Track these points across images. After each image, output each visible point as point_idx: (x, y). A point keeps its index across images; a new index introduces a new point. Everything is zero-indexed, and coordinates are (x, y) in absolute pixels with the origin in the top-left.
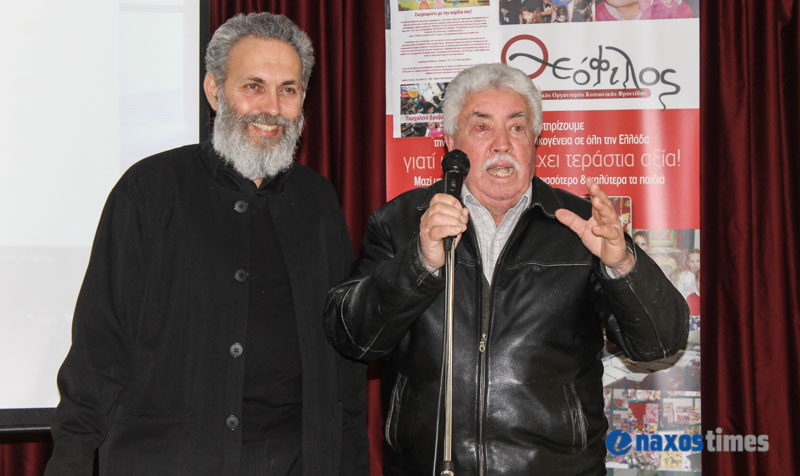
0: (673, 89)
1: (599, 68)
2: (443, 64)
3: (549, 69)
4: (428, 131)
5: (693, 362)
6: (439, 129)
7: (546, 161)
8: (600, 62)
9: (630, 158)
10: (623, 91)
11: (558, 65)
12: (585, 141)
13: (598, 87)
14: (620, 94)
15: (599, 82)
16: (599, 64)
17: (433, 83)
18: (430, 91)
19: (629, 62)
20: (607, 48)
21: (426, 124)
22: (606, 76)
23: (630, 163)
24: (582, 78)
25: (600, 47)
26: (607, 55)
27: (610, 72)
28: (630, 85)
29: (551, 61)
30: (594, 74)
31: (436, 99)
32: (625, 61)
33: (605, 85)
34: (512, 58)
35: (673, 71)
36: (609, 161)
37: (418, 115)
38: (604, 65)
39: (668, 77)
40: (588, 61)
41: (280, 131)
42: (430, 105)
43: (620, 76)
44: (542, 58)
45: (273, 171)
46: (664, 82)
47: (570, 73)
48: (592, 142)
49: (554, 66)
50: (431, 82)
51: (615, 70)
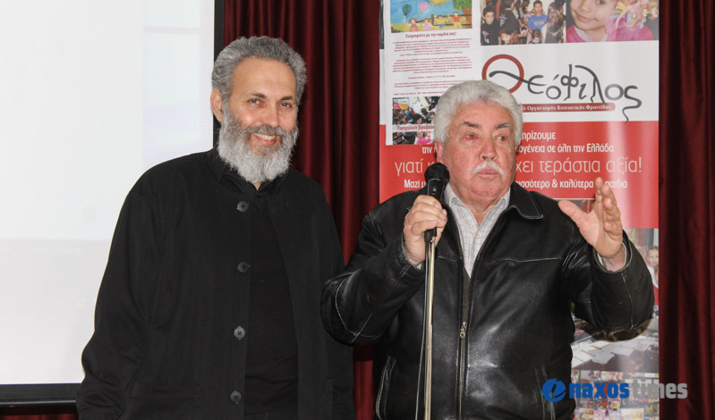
0: (635, 103)
1: (569, 84)
2: (430, 80)
3: (524, 85)
4: (417, 139)
5: (652, 347)
6: (426, 138)
7: (522, 166)
8: (570, 79)
9: (596, 164)
10: (591, 105)
11: (533, 81)
12: (556, 149)
13: (568, 101)
14: (588, 107)
15: (569, 97)
16: (569, 81)
17: (422, 96)
18: (418, 104)
19: (596, 80)
20: (576, 66)
21: (415, 133)
22: (575, 91)
23: (596, 168)
24: (554, 93)
25: (570, 66)
26: (576, 73)
27: (579, 88)
28: (597, 99)
29: (527, 78)
30: (564, 89)
31: (424, 111)
32: (592, 78)
33: (574, 99)
34: (492, 75)
35: (635, 88)
36: (577, 166)
37: (408, 125)
38: (574, 82)
39: (631, 93)
40: (559, 78)
41: (278, 140)
43: (588, 91)
44: (518, 74)
45: (271, 176)
46: (627, 97)
47: (544, 89)
48: (562, 150)
49: (529, 83)
50: (418, 95)
51: (583, 86)
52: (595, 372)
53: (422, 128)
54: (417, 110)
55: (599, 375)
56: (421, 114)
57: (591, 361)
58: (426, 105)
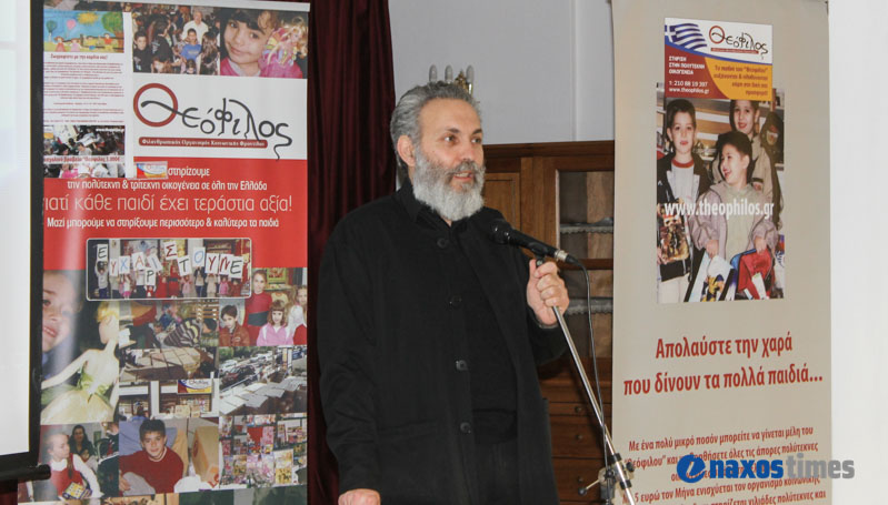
0: (286, 141)
1: (223, 119)
2: (79, 106)
3: (178, 118)
4: (62, 172)
5: (301, 386)
6: (73, 171)
7: (176, 204)
8: (224, 113)
9: (250, 202)
10: (245, 141)
11: (188, 114)
12: (210, 186)
13: (222, 137)
14: (242, 143)
15: (223, 132)
16: (224, 115)
17: (70, 125)
18: (66, 133)
19: (250, 115)
20: (231, 101)
21: (61, 166)
22: (229, 126)
23: (250, 207)
24: (208, 127)
25: (224, 100)
26: (231, 107)
27: (233, 123)
28: (251, 136)
29: (181, 109)
30: (218, 124)
31: (71, 141)
32: (246, 113)
33: (228, 135)
34: (144, 104)
35: (286, 125)
36: (231, 204)
37: (53, 156)
38: (228, 117)
39: (282, 130)
40: (213, 112)
42: (65, 147)
43: (242, 127)
44: (172, 107)
46: (279, 134)
47: (198, 122)
48: (216, 187)
49: (184, 115)
50: (67, 124)
51: (237, 121)
52: (248, 417)
53: (68, 160)
54: (64, 140)
55: (252, 419)
56: (68, 144)
57: (244, 405)
58: (74, 135)
